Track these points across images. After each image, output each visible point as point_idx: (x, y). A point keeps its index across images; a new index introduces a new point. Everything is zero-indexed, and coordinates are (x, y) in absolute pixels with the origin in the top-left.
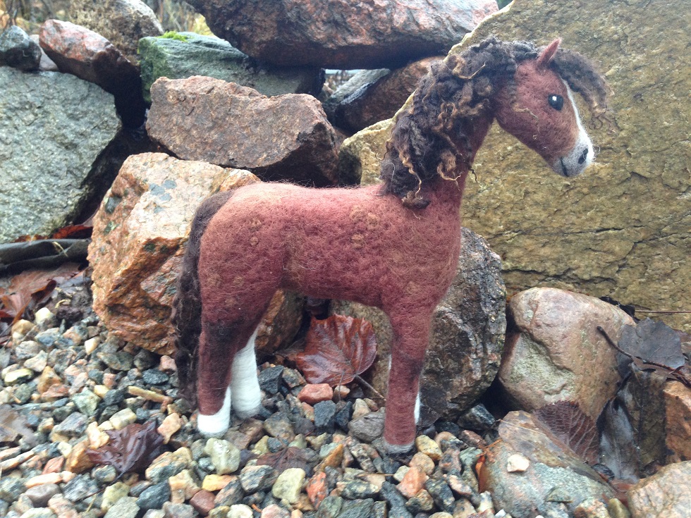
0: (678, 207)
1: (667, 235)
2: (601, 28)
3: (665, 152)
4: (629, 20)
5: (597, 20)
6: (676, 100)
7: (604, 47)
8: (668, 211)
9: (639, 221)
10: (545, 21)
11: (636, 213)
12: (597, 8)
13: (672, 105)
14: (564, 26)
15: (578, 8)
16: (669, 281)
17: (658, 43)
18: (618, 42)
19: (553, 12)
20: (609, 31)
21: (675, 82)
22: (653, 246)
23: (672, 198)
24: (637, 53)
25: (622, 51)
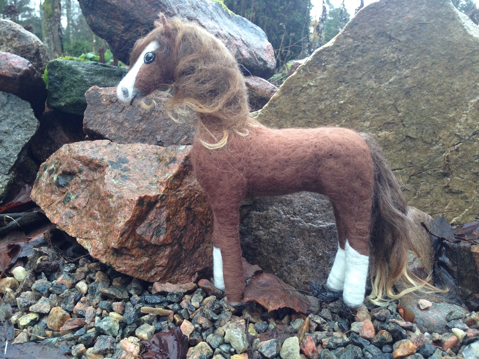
0: (432, 154)
1: (427, 170)
2: (385, 55)
3: (423, 123)
4: (400, 50)
5: (383, 51)
6: (427, 94)
7: (387, 66)
8: (426, 157)
9: (411, 163)
10: (354, 51)
11: (410, 159)
12: (383, 44)
13: (426, 97)
14: (364, 54)
15: (372, 44)
16: (429, 196)
17: (417, 63)
18: (395, 63)
19: (358, 46)
20: (390, 57)
21: (427, 84)
22: (420, 177)
23: (428, 149)
24: (406, 69)
25: (397, 68)
